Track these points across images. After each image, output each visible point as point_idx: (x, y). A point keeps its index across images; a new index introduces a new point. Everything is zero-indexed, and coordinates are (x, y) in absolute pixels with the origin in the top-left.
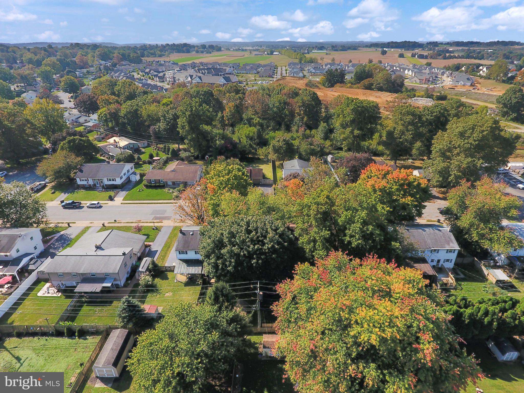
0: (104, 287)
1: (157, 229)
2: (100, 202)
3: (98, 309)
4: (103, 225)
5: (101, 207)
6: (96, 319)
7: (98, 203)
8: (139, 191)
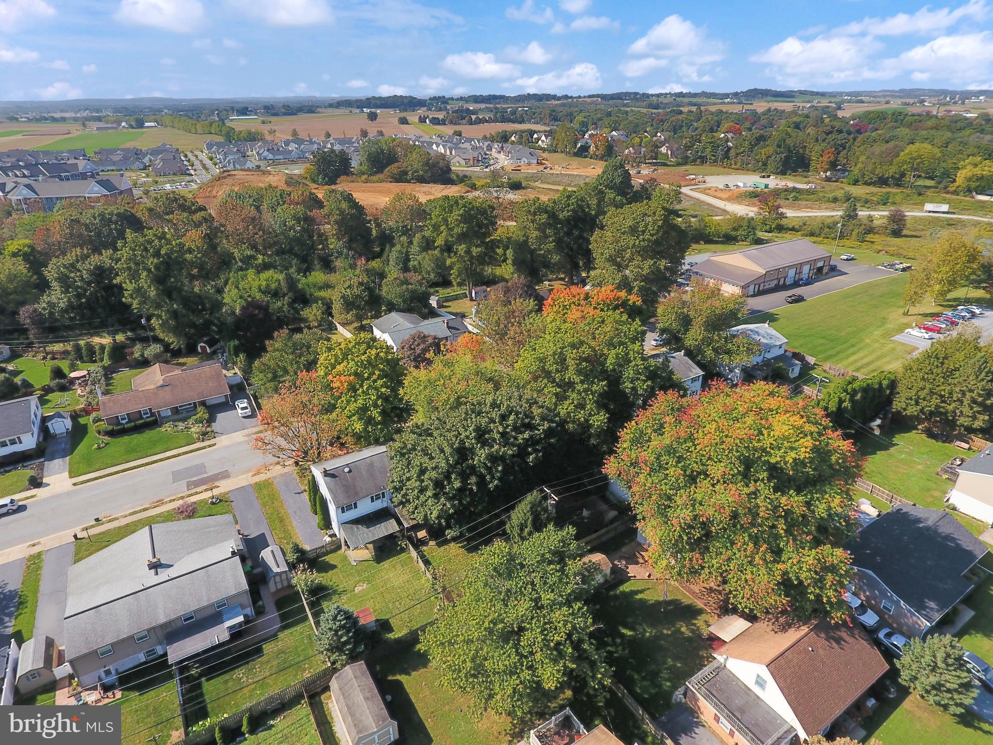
0: (230, 628)
1: (221, 501)
2: (16, 497)
3: (240, 673)
4: (75, 536)
5: (22, 508)
6: (255, 689)
7: (12, 501)
8: (99, 448)
